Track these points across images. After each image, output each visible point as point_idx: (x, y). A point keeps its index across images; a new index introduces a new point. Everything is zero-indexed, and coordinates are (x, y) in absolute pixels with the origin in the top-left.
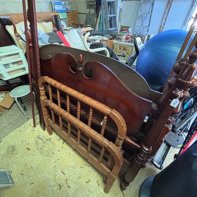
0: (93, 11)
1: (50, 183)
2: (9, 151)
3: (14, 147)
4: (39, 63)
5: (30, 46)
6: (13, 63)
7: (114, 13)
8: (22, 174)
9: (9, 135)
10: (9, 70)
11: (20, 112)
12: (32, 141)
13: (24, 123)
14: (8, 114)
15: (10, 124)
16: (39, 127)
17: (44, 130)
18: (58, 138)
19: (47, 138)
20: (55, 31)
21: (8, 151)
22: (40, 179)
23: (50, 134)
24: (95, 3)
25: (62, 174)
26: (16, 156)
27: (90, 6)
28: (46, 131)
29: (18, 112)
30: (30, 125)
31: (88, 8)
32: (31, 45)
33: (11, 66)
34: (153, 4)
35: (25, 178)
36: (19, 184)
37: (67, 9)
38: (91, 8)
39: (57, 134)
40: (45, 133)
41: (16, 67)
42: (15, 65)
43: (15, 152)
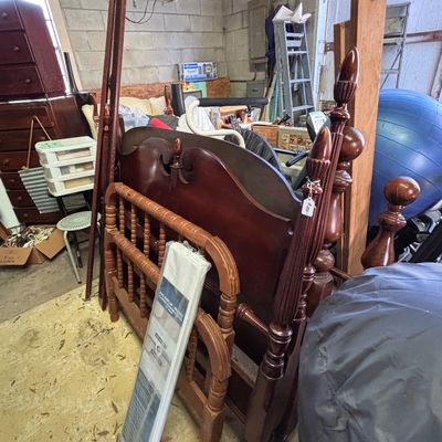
0: (262, 75)
1: (81, 424)
2: (25, 340)
3: (36, 333)
4: (113, 160)
5: (104, 132)
6: (77, 166)
7: (307, 76)
8: (33, 391)
9: (35, 310)
10: (67, 177)
11: (69, 269)
12: (73, 329)
13: (68, 290)
14: (47, 269)
15: (43, 289)
16: (95, 302)
17: (104, 309)
18: (127, 330)
19: (104, 327)
20: (168, 113)
21: (23, 340)
22: (63, 409)
23: (114, 319)
24: (267, 60)
25: (112, 409)
26: (35, 352)
27: (255, 67)
28: (107, 313)
29: (66, 268)
30: (80, 295)
31: (251, 70)
32: (106, 128)
33: (72, 170)
34: (401, 52)
35: (36, 398)
36: (21, 409)
37: (208, 75)
38: (259, 70)
39: (128, 321)
40: (104, 317)
41: (81, 173)
42: (80, 170)
43: (35, 344)
